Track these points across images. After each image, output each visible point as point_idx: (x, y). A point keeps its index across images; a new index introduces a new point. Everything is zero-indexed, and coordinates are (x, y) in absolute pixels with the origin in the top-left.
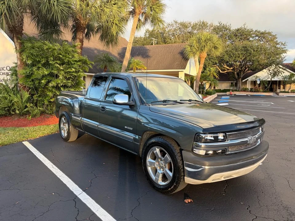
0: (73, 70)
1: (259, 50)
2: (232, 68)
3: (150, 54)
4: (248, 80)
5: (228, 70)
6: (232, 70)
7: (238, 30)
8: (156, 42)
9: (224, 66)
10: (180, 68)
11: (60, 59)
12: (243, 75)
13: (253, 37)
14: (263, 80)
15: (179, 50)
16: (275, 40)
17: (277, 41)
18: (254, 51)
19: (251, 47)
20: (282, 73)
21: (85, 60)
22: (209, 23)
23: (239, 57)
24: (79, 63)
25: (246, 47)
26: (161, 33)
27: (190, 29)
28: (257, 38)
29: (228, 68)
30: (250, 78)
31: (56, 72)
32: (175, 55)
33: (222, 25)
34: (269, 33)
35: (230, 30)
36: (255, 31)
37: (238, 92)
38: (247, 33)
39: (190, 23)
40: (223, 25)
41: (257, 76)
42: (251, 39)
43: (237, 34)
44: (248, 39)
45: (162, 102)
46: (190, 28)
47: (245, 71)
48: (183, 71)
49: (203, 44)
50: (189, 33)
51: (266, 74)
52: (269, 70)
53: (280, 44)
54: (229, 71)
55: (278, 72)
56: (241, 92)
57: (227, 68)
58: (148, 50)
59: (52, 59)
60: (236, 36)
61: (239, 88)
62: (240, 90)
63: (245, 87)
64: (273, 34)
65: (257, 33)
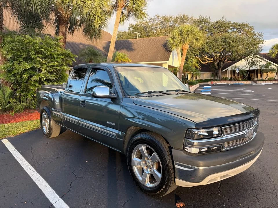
0: (56, 63)
1: (237, 41)
2: (212, 59)
3: (135, 47)
4: (227, 70)
5: (209, 60)
6: (212, 61)
7: (217, 23)
8: (139, 36)
9: (205, 57)
10: (164, 60)
11: (41, 53)
12: (223, 65)
13: (231, 29)
14: (242, 69)
15: (162, 43)
16: (252, 32)
17: (254, 32)
18: (233, 42)
19: (230, 38)
20: (260, 62)
21: (68, 53)
22: (190, 17)
23: (219, 48)
24: (62, 57)
25: (225, 39)
26: (144, 27)
27: (171, 23)
28: (235, 30)
29: (209, 59)
30: (230, 68)
31: (38, 66)
32: (159, 47)
33: (202, 18)
34: (246, 25)
35: (209, 23)
36: (232, 23)
37: (219, 82)
38: (225, 25)
39: (171, 17)
40: (203, 18)
41: (236, 66)
42: (229, 31)
43: (216, 26)
44: (227, 31)
45: (147, 94)
46: (172, 21)
47: (225, 62)
48: (166, 63)
49: (185, 36)
50: (171, 26)
51: (245, 64)
52: (248, 60)
53: (257, 35)
54: (209, 62)
55: (256, 61)
56: (222, 82)
57: (208, 59)
58: (132, 43)
59: (33, 52)
60: (216, 28)
61: (220, 78)
62: (220, 79)
63: (225, 77)
64: (250, 25)
65: (235, 25)
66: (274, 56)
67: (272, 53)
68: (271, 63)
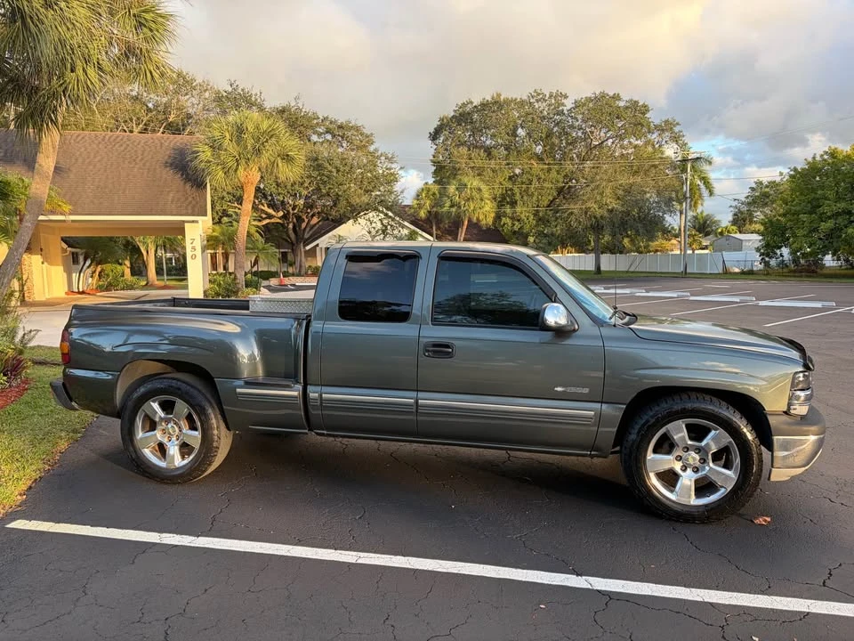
2: (281, 214)
4: (317, 245)
5: (270, 216)
6: (280, 218)
7: (282, 111)
9: (262, 208)
10: (190, 211)
12: (311, 232)
13: (319, 135)
15: (164, 155)
16: (372, 148)
17: (376, 150)
18: (338, 171)
22: (199, 80)
23: (302, 184)
28: (329, 137)
29: (271, 211)
30: (323, 242)
32: (155, 168)
33: (240, 91)
34: (357, 129)
35: (260, 108)
36: (321, 118)
37: (300, 279)
38: (306, 123)
40: (243, 90)
41: (339, 236)
42: (315, 138)
44: (308, 138)
48: (197, 222)
49: (250, 142)
51: (365, 232)
53: (383, 158)
54: (273, 221)
56: (307, 279)
57: (266, 213)
61: (301, 266)
62: (303, 272)
63: (314, 265)
64: (366, 131)
65: (331, 126)
66: (423, 214)
67: (420, 206)
68: (417, 233)
